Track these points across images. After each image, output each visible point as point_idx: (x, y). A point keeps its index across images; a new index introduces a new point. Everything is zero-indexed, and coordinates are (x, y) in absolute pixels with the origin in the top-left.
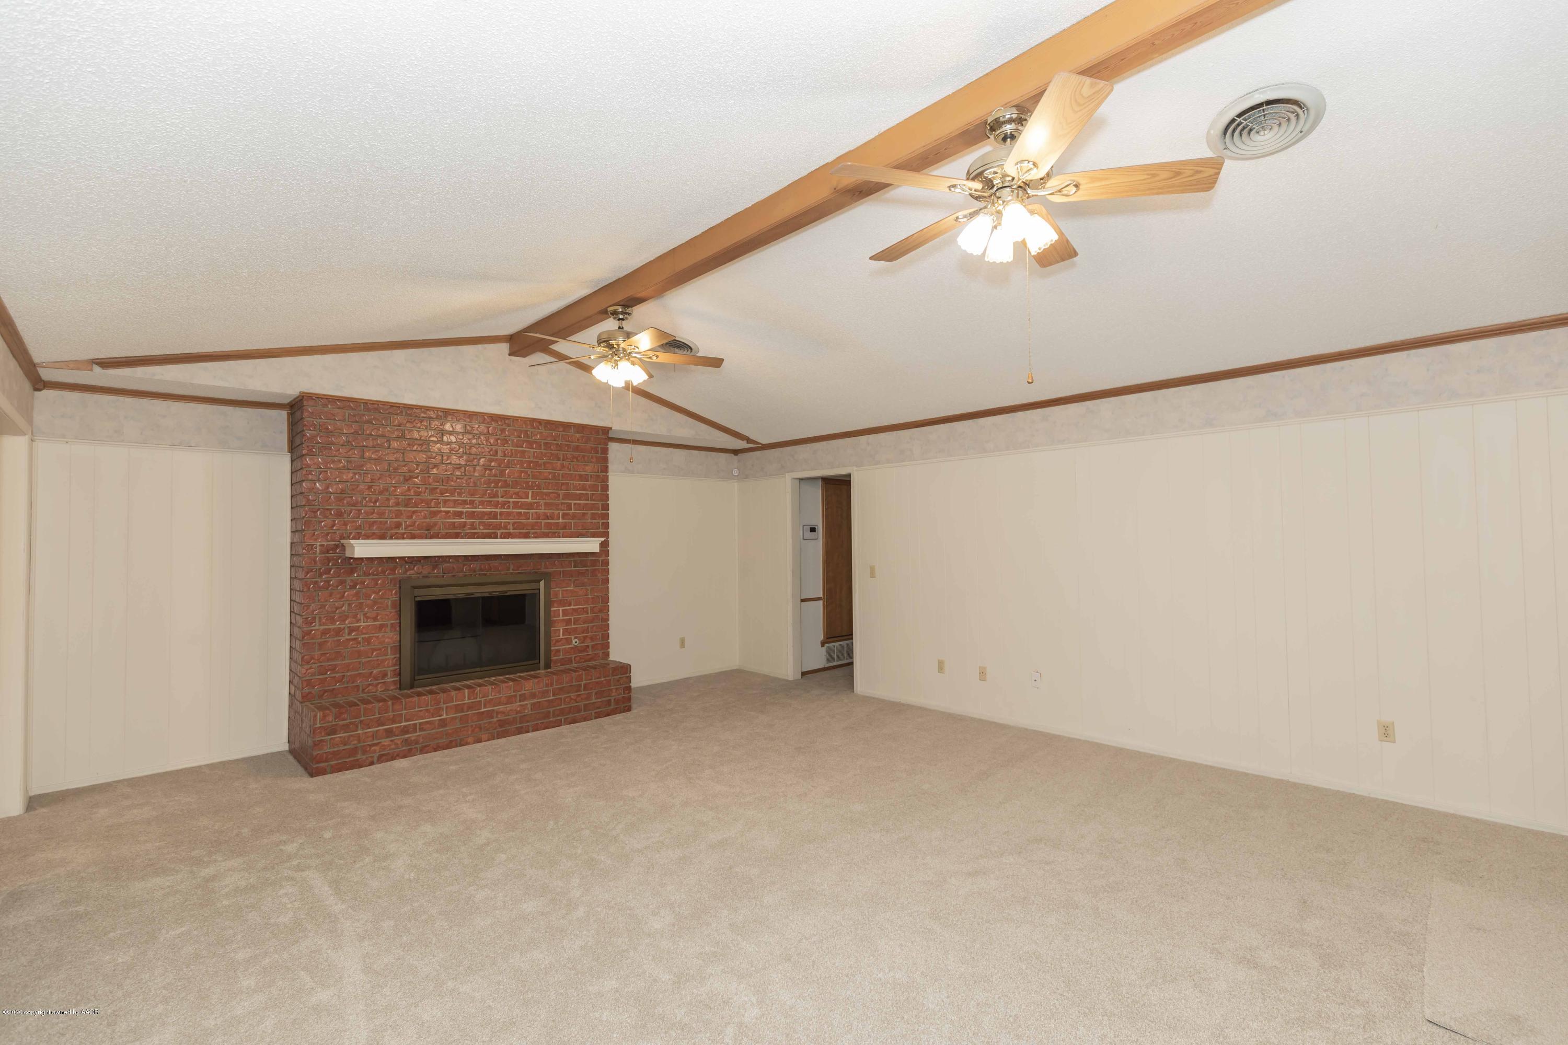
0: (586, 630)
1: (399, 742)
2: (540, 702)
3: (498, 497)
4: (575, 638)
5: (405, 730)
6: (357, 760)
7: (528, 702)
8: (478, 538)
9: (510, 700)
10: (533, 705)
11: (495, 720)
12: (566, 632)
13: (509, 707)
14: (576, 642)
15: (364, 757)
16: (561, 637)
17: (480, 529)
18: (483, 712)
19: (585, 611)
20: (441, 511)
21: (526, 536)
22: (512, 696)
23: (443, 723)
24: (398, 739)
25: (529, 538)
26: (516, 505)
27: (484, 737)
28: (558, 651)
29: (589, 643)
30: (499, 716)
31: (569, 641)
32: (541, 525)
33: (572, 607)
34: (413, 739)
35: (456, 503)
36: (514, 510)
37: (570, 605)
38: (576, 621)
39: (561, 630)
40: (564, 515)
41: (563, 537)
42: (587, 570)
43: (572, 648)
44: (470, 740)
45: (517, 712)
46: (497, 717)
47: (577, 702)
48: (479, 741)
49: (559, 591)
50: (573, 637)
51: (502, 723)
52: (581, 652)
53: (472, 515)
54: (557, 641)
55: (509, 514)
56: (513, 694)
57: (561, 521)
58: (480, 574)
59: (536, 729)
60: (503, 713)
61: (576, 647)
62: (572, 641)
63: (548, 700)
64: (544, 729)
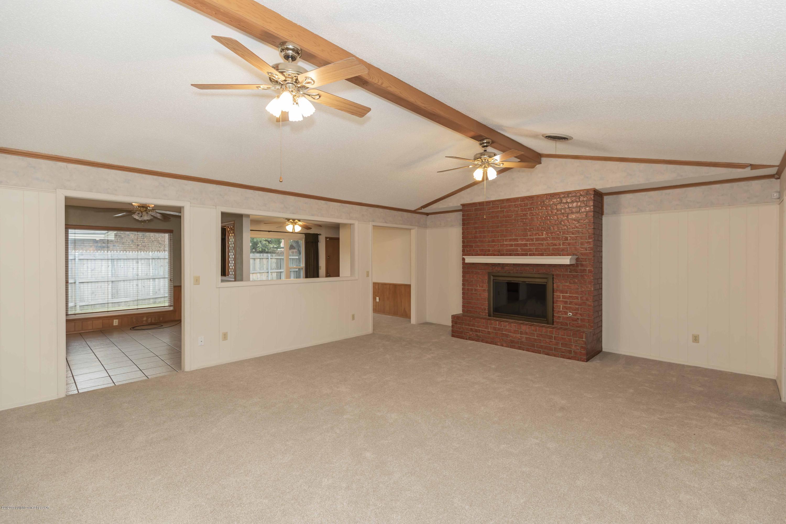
0: (577, 309)
1: (475, 334)
2: (530, 338)
3: (528, 236)
4: (570, 312)
5: (476, 331)
6: (462, 336)
7: (525, 336)
8: (518, 256)
9: (515, 332)
10: (526, 338)
11: (509, 339)
12: (564, 307)
13: (515, 335)
14: (570, 315)
15: (465, 336)
16: (561, 310)
17: (520, 252)
18: (504, 334)
19: (577, 298)
20: (504, 244)
21: (542, 255)
22: (516, 330)
23: (489, 333)
24: (475, 333)
25: (543, 256)
26: (537, 239)
27: (504, 345)
28: (559, 317)
29: (580, 317)
30: (511, 338)
31: (566, 313)
32: (550, 249)
33: (568, 295)
34: (479, 335)
35: (511, 240)
36: (536, 242)
37: (567, 293)
38: (571, 303)
39: (561, 306)
40: (563, 243)
41: (562, 256)
42: (578, 275)
43: (568, 317)
44: (499, 343)
45: (519, 339)
46: (510, 338)
47: (550, 345)
48: (502, 346)
49: (560, 285)
50: (568, 311)
51: (512, 342)
52: (573, 320)
53: (517, 245)
54: (559, 312)
55: (534, 244)
56: (517, 329)
57: (561, 247)
58: (520, 273)
59: (528, 350)
60: (512, 337)
61: (570, 317)
62: (568, 313)
63: (534, 338)
64: (531, 352)
